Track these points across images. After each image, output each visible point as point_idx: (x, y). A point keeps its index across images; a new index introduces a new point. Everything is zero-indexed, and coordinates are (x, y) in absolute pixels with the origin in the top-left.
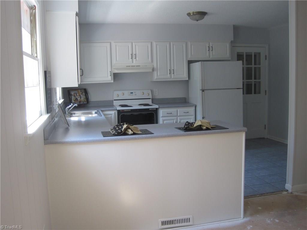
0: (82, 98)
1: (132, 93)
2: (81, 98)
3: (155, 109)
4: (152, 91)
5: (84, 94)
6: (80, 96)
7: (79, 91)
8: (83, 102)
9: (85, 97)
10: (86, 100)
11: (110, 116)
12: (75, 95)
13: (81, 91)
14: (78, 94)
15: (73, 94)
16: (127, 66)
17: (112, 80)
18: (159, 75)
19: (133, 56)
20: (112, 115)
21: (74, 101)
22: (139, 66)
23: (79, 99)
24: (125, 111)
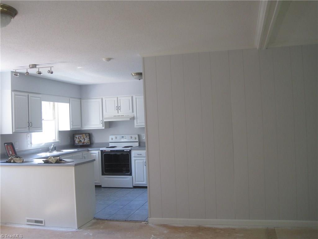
0: (86, 141)
1: (123, 137)
2: (84, 140)
3: (129, 151)
4: (139, 136)
5: (88, 137)
6: (84, 139)
7: (84, 135)
8: (87, 143)
9: (89, 139)
10: (89, 142)
11: (95, 154)
12: (80, 138)
13: (86, 135)
14: (82, 137)
15: (77, 137)
16: (114, 116)
17: (103, 127)
18: (138, 122)
19: (118, 108)
20: (96, 153)
21: (78, 142)
22: (123, 116)
23: (83, 141)
24: (106, 151)
